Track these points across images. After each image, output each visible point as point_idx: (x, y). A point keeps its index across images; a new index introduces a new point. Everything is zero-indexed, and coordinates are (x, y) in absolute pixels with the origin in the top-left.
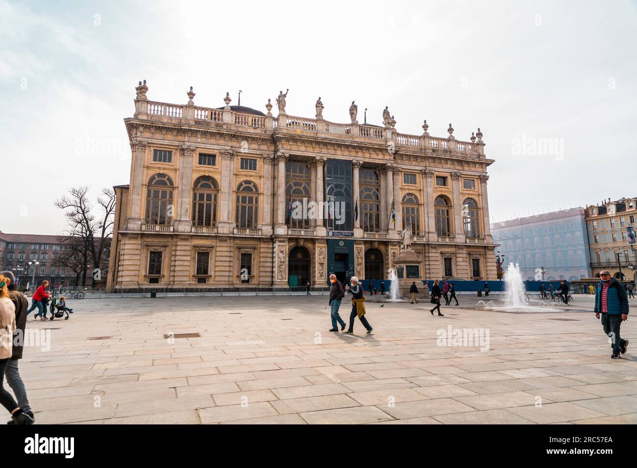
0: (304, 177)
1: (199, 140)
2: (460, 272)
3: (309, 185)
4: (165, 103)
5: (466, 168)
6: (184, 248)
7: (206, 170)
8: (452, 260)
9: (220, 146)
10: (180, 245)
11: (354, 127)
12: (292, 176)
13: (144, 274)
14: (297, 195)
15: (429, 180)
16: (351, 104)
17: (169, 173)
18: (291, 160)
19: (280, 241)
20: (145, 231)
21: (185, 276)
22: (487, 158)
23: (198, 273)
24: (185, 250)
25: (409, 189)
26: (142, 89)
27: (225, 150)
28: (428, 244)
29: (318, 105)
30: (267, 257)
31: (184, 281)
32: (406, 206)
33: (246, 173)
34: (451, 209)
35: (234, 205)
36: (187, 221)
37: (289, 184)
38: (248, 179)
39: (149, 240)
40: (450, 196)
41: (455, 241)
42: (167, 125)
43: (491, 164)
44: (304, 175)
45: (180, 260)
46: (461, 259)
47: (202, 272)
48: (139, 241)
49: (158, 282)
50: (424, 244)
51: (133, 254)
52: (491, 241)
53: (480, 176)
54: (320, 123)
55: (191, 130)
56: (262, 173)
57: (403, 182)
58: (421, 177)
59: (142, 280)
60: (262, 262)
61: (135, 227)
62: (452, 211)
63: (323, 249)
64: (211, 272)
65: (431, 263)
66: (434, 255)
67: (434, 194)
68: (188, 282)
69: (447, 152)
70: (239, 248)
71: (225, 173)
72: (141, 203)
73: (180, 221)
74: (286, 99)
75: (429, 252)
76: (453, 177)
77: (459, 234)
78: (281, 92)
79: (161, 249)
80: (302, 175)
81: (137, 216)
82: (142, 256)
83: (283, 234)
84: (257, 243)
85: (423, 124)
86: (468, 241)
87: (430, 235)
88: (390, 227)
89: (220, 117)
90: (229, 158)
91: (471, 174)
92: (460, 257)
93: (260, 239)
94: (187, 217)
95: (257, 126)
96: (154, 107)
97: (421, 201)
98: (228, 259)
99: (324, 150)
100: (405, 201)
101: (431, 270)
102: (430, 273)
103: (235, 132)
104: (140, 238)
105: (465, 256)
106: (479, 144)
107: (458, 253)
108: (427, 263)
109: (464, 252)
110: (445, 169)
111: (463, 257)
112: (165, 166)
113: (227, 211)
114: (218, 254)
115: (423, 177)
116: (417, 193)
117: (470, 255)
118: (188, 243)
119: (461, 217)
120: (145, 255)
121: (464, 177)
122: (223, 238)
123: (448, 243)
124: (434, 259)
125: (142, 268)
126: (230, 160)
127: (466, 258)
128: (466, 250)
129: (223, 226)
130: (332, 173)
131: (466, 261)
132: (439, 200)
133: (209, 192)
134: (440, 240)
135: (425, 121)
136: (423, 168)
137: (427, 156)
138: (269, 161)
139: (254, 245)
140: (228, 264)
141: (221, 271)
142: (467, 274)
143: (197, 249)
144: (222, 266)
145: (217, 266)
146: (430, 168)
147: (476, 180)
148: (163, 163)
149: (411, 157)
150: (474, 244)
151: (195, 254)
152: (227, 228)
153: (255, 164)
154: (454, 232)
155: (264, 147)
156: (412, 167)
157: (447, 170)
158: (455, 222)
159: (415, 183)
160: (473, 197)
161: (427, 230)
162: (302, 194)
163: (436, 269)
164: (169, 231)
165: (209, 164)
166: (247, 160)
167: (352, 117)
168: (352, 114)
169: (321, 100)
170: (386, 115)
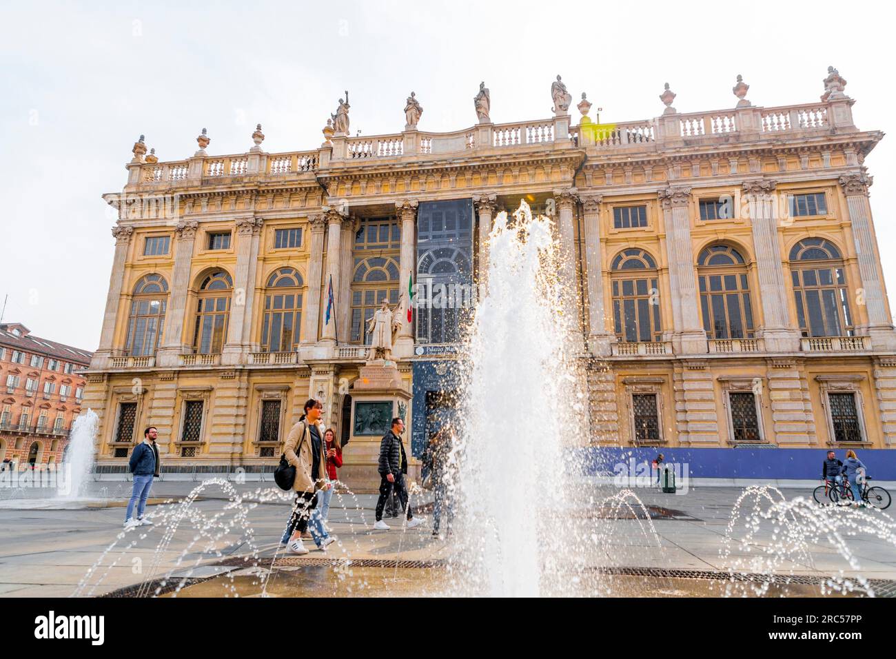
0: (389, 247)
1: (205, 210)
2: (786, 429)
3: (399, 262)
4: (164, 163)
5: (791, 167)
6: (164, 394)
7: (214, 258)
8: (758, 399)
9: (238, 215)
10: (160, 390)
11: (481, 130)
12: (365, 248)
13: (109, 441)
14: (374, 282)
15: (677, 211)
17: (163, 271)
19: (318, 373)
20: (112, 368)
22: (860, 131)
23: (184, 439)
24: (166, 398)
25: (627, 240)
27: (243, 219)
28: (680, 361)
32: (621, 278)
33: (282, 253)
34: (751, 270)
35: (259, 314)
36: (174, 348)
37: (359, 265)
39: (120, 383)
40: (743, 240)
41: (762, 348)
43: (876, 143)
44: (389, 243)
45: (156, 416)
46: (786, 394)
47: (190, 437)
48: (103, 386)
50: (670, 361)
52: (889, 341)
53: (838, 179)
54: (409, 138)
57: (613, 225)
58: (659, 209)
59: (105, 452)
61: (102, 363)
62: (753, 275)
64: (204, 436)
65: (689, 406)
66: (696, 385)
67: (696, 241)
69: (728, 140)
70: (260, 391)
71: (243, 258)
72: (116, 325)
73: (166, 348)
75: (683, 381)
77: (773, 330)
79: (136, 399)
80: (386, 243)
82: (108, 410)
83: (325, 358)
84: (290, 379)
85: (662, 92)
86: (807, 346)
87: (685, 338)
89: (242, 166)
90: (251, 232)
91: (808, 179)
92: (786, 390)
93: (294, 370)
94: (179, 341)
95: (305, 169)
96: (153, 173)
97: (661, 262)
98: (234, 411)
99: (415, 188)
100: (620, 267)
101: (690, 425)
102: (687, 432)
104: (105, 381)
105: (799, 387)
106: (830, 104)
107: (773, 379)
108: (679, 406)
109: (797, 375)
110: (723, 180)
111: (792, 389)
112: (158, 261)
113: (241, 324)
114: (218, 402)
115: (664, 205)
116: (651, 245)
117: (822, 382)
118: (171, 385)
119: (782, 288)
120: (113, 409)
121: (788, 190)
122: (228, 374)
123: (738, 353)
124: (697, 396)
125: (107, 432)
126: (253, 235)
127: (804, 390)
128: (802, 368)
129: (231, 351)
130: (431, 229)
131: (805, 400)
132: (712, 254)
133: (222, 295)
134: (713, 348)
135: (667, 86)
136: (660, 186)
137: (669, 158)
138: (320, 225)
139: (287, 384)
140: (232, 420)
141: (221, 434)
142: (813, 433)
143: (185, 395)
144: (224, 425)
145: (214, 425)
146: (680, 183)
147: (829, 192)
148: (156, 256)
149: (626, 168)
150: (825, 352)
151: (181, 404)
152: (236, 355)
153: (299, 236)
154: (762, 327)
155: (313, 203)
156: (633, 188)
157: (730, 179)
158: (761, 302)
159: (644, 224)
160: (821, 234)
161: (678, 329)
162: (386, 279)
163: (707, 421)
164: (146, 366)
165: (225, 247)
166: (284, 231)
167: (479, 113)
168: (478, 107)
169: (415, 98)
170: (556, 91)
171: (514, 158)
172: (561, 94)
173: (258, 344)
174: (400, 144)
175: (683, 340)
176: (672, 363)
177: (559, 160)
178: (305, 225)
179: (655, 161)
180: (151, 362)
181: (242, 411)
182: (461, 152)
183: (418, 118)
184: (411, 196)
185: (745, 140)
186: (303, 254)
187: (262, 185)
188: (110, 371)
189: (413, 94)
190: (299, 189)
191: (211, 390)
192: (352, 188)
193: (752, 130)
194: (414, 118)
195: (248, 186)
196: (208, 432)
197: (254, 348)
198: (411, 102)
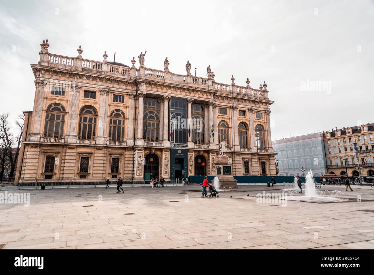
0: (156, 108)
1: (85, 81)
2: (254, 171)
3: (159, 114)
4: (61, 56)
5: (257, 106)
6: (71, 154)
7: (89, 101)
8: (249, 163)
9: (99, 86)
10: (68, 152)
11: (188, 77)
12: (148, 107)
13: (41, 172)
14: (151, 120)
15: (235, 112)
16: (187, 63)
17: (62, 103)
18: (148, 97)
19: (139, 150)
20: (43, 142)
21: (71, 173)
22: (269, 100)
23: (80, 172)
24: (72, 156)
25: (222, 118)
26: (45, 45)
28: (235, 153)
29: (166, 62)
30: (130, 160)
31: (70, 177)
32: (221, 128)
33: (117, 104)
35: (108, 126)
36: (74, 136)
37: (146, 112)
38: (118, 108)
39: (46, 148)
40: (248, 123)
41: (251, 151)
42: (62, 70)
43: (272, 103)
45: (67, 163)
46: (254, 163)
47: (84, 171)
48: (38, 149)
49: (51, 178)
50: (232, 153)
51: (33, 159)
52: (272, 151)
53: (265, 111)
54: (167, 73)
55: (79, 74)
56: (128, 105)
57: (219, 113)
58: (230, 111)
59: (40, 176)
60: (126, 164)
61: (36, 139)
62: (249, 132)
63: (168, 155)
64: (90, 171)
65: (236, 165)
66: (238, 159)
67: (238, 121)
68: (73, 178)
69: (246, 96)
70: (111, 154)
71: (102, 104)
72: (41, 123)
73: (69, 136)
74: (145, 57)
75: (235, 158)
76: (249, 111)
77: (253, 147)
78: (142, 53)
79: (54, 155)
80: (154, 107)
81: (37, 132)
82: (40, 159)
83: (141, 145)
84: (123, 151)
85: (232, 77)
86: (259, 151)
87: (236, 147)
88: (210, 142)
89: (100, 67)
90: (105, 94)
91: (260, 109)
92: (255, 161)
93: (125, 148)
94: (75, 133)
95: (125, 74)
96: (53, 58)
97: (230, 126)
98: (103, 162)
99: (169, 91)
100: (220, 125)
101: (236, 169)
102: (236, 171)
103: (110, 77)
104: (39, 147)
106: (264, 92)
107: (252, 159)
109: (256, 158)
110: (244, 106)
112: (60, 98)
113: (103, 129)
114: (95, 158)
115: (232, 110)
116: (228, 120)
117: (260, 160)
118: (74, 151)
120: (42, 159)
121: (256, 111)
122: (100, 148)
123: (246, 152)
124: (238, 162)
125: (40, 168)
127: (257, 161)
128: (257, 156)
129: (100, 139)
130: (174, 106)
131: (257, 164)
132: (241, 125)
133: (91, 116)
134: (242, 150)
136: (231, 105)
137: (234, 97)
138: (133, 97)
139: (121, 153)
140: (102, 165)
141: (97, 170)
142: (258, 172)
143: (81, 155)
144: (99, 167)
145: (94, 167)
146: (236, 105)
147: (263, 113)
148: (58, 96)
149: (224, 98)
150: (262, 153)
151: (79, 159)
152: (102, 141)
153: (123, 99)
155: (130, 88)
156: (225, 104)
157: (246, 106)
158: (250, 139)
159: (226, 114)
160: (261, 123)
161: (234, 144)
162: (155, 119)
163: (239, 168)
164: (60, 142)
165: (91, 97)
166: (117, 96)
167: (187, 71)
168: (187, 69)
169: (167, 59)
171: (200, 89)
172: (210, 71)
173: (108, 137)
178: (126, 95)
179: (231, 97)
180: (63, 141)
181: (105, 162)
182: (181, 82)
184: (169, 94)
185: (249, 97)
186: (126, 106)
188: (41, 143)
190: (126, 82)
193: (250, 94)
194: (167, 66)
195: (105, 76)
196: (91, 169)
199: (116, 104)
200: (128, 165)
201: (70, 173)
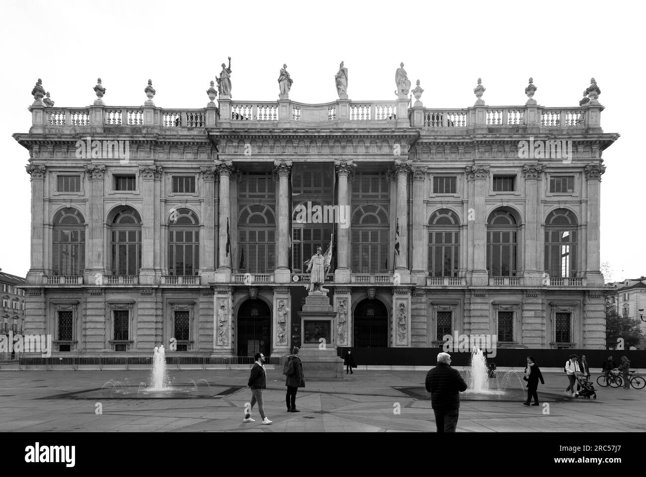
0: (266, 197)
2: (529, 335)
3: (274, 209)
4: (66, 108)
6: (95, 305)
7: (123, 198)
8: (514, 316)
9: (140, 162)
10: (90, 302)
11: (341, 105)
12: (247, 196)
13: (52, 339)
14: (255, 225)
15: (478, 183)
17: (78, 206)
19: (220, 292)
20: (47, 284)
21: (99, 342)
23: (115, 339)
24: (97, 309)
25: (441, 202)
27: (146, 165)
28: (470, 290)
30: (208, 315)
31: (98, 349)
32: (435, 231)
34: (521, 229)
35: (164, 245)
36: (98, 270)
37: (243, 210)
38: (183, 206)
39: (56, 296)
40: (519, 208)
41: (522, 283)
43: (613, 142)
44: (266, 193)
45: (90, 322)
46: (532, 313)
47: (120, 337)
48: (41, 298)
49: (70, 351)
50: (463, 290)
51: (35, 315)
52: (598, 282)
53: (584, 167)
54: (283, 106)
56: (202, 195)
57: (432, 191)
58: (466, 181)
60: (201, 322)
61: (38, 280)
62: (521, 233)
64: (132, 337)
65: (473, 320)
66: (479, 307)
67: (488, 207)
68: (103, 350)
69: (517, 131)
70: (172, 304)
71: (149, 199)
72: (43, 249)
73: (91, 270)
75: (471, 303)
76: (527, 174)
77: (530, 272)
79: (70, 308)
82: (48, 317)
83: (225, 282)
84: (195, 296)
85: (476, 86)
87: (475, 275)
90: (153, 178)
91: (565, 165)
92: (533, 310)
93: (199, 289)
94: (101, 264)
95: (195, 125)
96: (55, 116)
97: (463, 220)
98: (154, 319)
100: (434, 222)
103: (155, 137)
104: (43, 294)
105: (540, 309)
106: (588, 109)
107: (526, 303)
108: (466, 320)
109: (540, 301)
110: (511, 162)
111: (536, 310)
112: (73, 197)
113: (153, 253)
114: (140, 312)
115: (469, 178)
116: (457, 207)
117: (553, 306)
118: (100, 299)
119: (538, 243)
120: (52, 316)
121: (551, 172)
122: (146, 291)
123: (507, 286)
124: (478, 313)
125: (50, 332)
126: (154, 180)
127: (543, 311)
128: (543, 297)
129: (146, 274)
130: (302, 185)
131: (543, 317)
132: (497, 216)
133: (132, 229)
134: (492, 282)
135: (480, 81)
136: (468, 163)
137: (477, 141)
138: (211, 176)
139: (193, 300)
140: (153, 325)
141: (145, 335)
142: (544, 337)
143: (113, 306)
144: (147, 328)
145: (139, 329)
146: (482, 162)
147: (577, 176)
148: (69, 193)
149: (446, 146)
150: (559, 287)
151: (111, 313)
152: (151, 277)
153: (193, 184)
154: (523, 269)
155: (203, 156)
156: (450, 163)
157: (516, 162)
158: (525, 252)
159: (454, 191)
160: (567, 206)
161: (470, 268)
162: (265, 223)
163: (482, 329)
164: (77, 283)
165: (130, 189)
166: (181, 178)
167: (338, 89)
168: (338, 84)
169: (287, 69)
170: (399, 77)
172: (404, 79)
173: (167, 269)
174: (275, 111)
175: (473, 276)
176: (465, 292)
177: (401, 137)
178: (198, 175)
179: (467, 143)
180: (80, 281)
181: (160, 319)
182: (324, 122)
183: (289, 89)
184: (286, 157)
185: (529, 132)
186: (197, 199)
187: (160, 137)
188: (47, 287)
189: (285, 66)
190: (191, 143)
191: (133, 303)
192: (238, 146)
193: (535, 125)
194: (286, 88)
195: (148, 137)
196: (135, 333)
197: (164, 271)
198: (284, 73)
199: (179, 196)
200: (205, 324)
201: (96, 342)
